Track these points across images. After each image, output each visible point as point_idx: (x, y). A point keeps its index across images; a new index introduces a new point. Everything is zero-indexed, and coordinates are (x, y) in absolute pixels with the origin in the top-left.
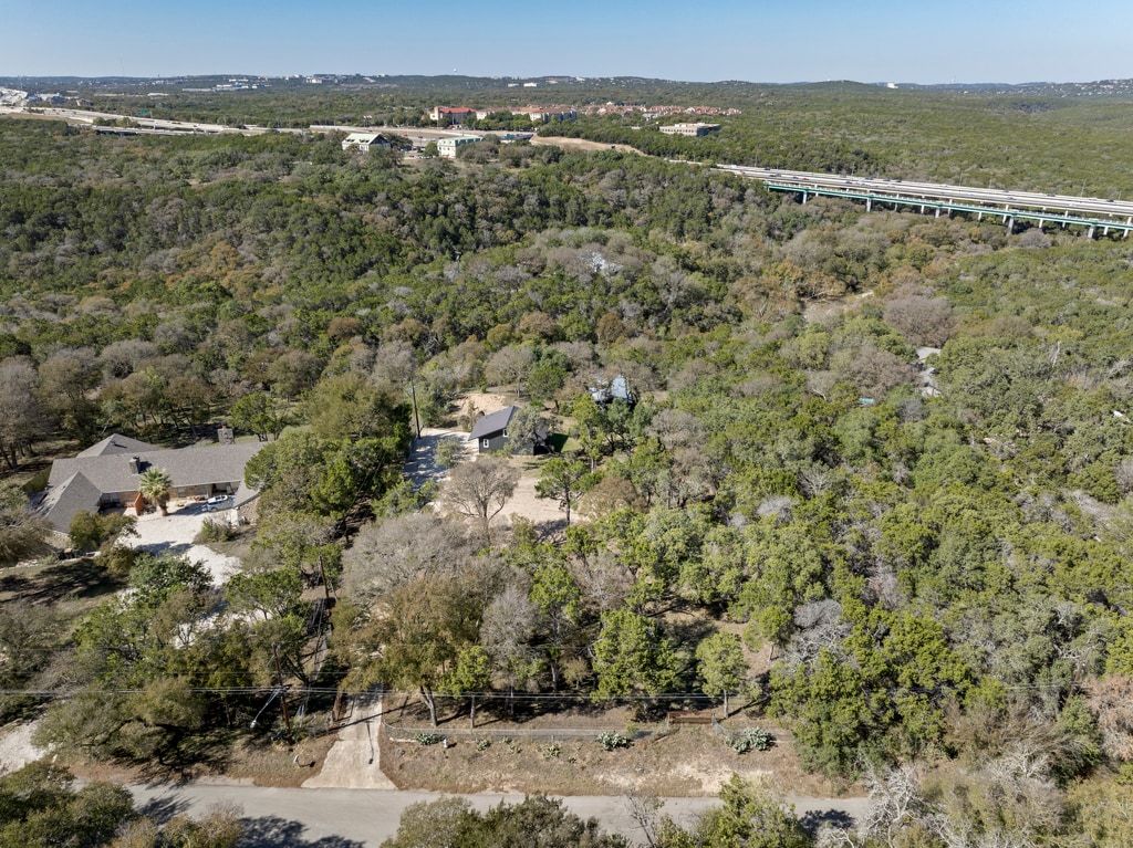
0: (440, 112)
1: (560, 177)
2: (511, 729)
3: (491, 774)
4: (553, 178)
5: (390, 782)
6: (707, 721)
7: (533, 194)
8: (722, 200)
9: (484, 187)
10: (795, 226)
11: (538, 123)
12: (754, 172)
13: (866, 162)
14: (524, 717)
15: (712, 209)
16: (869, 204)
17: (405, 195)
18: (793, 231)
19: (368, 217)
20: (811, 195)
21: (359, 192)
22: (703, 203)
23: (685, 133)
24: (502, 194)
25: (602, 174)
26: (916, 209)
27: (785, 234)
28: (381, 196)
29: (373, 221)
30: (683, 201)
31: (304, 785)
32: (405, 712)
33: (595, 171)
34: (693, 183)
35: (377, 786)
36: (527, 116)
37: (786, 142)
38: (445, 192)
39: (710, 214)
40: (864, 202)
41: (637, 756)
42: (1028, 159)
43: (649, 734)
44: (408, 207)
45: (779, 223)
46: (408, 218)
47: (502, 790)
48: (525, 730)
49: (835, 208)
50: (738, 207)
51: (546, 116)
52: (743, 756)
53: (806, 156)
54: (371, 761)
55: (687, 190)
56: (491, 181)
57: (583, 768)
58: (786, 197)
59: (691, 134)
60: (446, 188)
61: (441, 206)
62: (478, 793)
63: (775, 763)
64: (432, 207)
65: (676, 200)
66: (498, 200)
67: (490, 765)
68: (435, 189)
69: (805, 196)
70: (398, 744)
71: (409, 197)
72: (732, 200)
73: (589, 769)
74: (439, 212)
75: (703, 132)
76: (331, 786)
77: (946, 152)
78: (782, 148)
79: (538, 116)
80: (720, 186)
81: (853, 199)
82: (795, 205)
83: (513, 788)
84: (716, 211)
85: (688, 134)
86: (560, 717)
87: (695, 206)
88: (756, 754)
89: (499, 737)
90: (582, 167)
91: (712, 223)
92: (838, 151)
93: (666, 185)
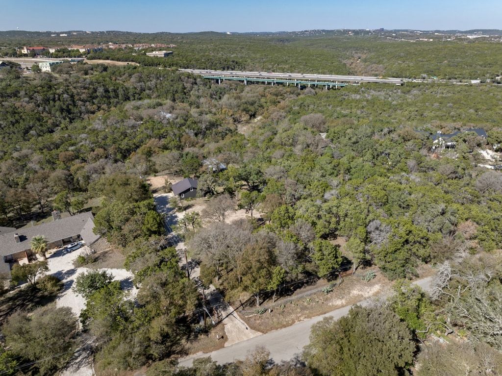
0: (28, 49)
1: (110, 78)
2: (289, 298)
3: (293, 316)
4: (107, 79)
5: (259, 332)
6: (350, 274)
7: (100, 87)
8: (188, 84)
9: (75, 85)
10: (221, 93)
11: (84, 54)
12: (197, 72)
14: (290, 293)
15: (185, 88)
16: (245, 82)
17: (35, 92)
18: (221, 95)
19: (18, 104)
20: (222, 80)
21: (9, 91)
22: (181, 86)
23: (158, 56)
24: (85, 88)
25: (130, 76)
26: (263, 83)
27: (217, 97)
28: (22, 93)
29: (21, 106)
30: (172, 86)
31: (225, 345)
32: (244, 306)
33: (127, 75)
34: (174, 78)
35: (255, 335)
36: (78, 50)
37: (204, 58)
38: (56, 89)
39: (185, 91)
40: (243, 81)
41: (337, 293)
42: (294, 61)
43: (336, 284)
44: (39, 98)
45: (215, 92)
46: (40, 103)
47: (301, 320)
48: (294, 297)
49: (233, 84)
50: (196, 87)
51: (88, 50)
52: (369, 282)
53: (214, 63)
54: (247, 328)
55: (172, 81)
56: (77, 82)
57: (323, 303)
58: (213, 81)
59: (162, 56)
60: (56, 87)
61: (57, 96)
62: (294, 324)
63: (379, 281)
64: (52, 96)
65: (169, 85)
66: (84, 91)
67: (290, 314)
68: (50, 87)
69: (219, 80)
70: (250, 317)
71: (38, 92)
72: (192, 84)
73: (325, 303)
74: (56, 99)
75: (166, 55)
76: (237, 342)
77: (264, 59)
78: (203, 60)
79: (84, 50)
80: (186, 78)
81: (240, 81)
82: (217, 85)
83: (305, 318)
84: (187, 89)
85: (160, 56)
86: (302, 289)
87: (178, 88)
88: (373, 281)
89: (287, 302)
90: (120, 73)
91: (187, 94)
92: (225, 61)
93: (161, 79)
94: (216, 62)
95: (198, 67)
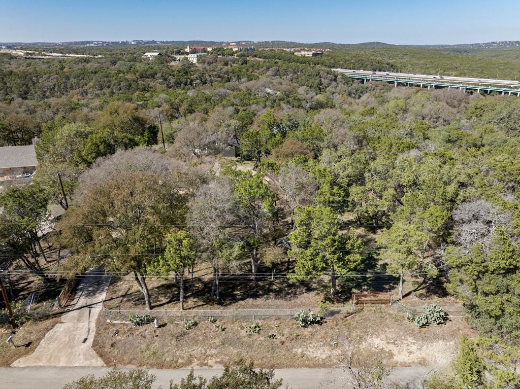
0: (190, 48)
1: (248, 70)
2: (217, 310)
3: (198, 350)
4: (244, 70)
5: (99, 359)
6: (386, 302)
7: (235, 76)
8: (327, 80)
9: (210, 73)
10: (361, 92)
11: (236, 52)
12: (340, 70)
13: (393, 68)
14: (228, 302)
15: (322, 84)
16: (396, 84)
17: (171, 75)
18: (361, 95)
19: (152, 84)
20: (368, 80)
21: (148, 73)
22: (317, 81)
23: (306, 55)
24: (219, 77)
25: (268, 69)
26: (418, 86)
27: (357, 96)
28: (159, 75)
29: (155, 86)
30: (307, 81)
31: (15, 364)
32: (125, 299)
33: (265, 68)
34: (312, 73)
35: (87, 363)
36: (232, 49)
37: (354, 59)
38: (191, 75)
39: (321, 86)
40: (394, 82)
41: (330, 332)
42: (466, 68)
43: (338, 312)
44: (172, 80)
45: (354, 91)
46: (172, 86)
47: (206, 365)
48: (230, 311)
49: (380, 85)
50: (334, 83)
51: (240, 49)
52: (423, 329)
53: (364, 65)
54: (85, 340)
55: (309, 75)
56: (214, 71)
57: (283, 343)
58: (356, 81)
59: (309, 55)
60: (192, 73)
61: (189, 80)
62: (184, 368)
63: (453, 335)
64: (184, 80)
65: (304, 80)
66: (217, 79)
67: (196, 342)
68: (186, 73)
69: (365, 81)
70: (114, 325)
71: (173, 75)
72: (331, 80)
73: (288, 344)
74: (188, 83)
75: (315, 55)
76: (42, 365)
77: (428, 66)
78: (352, 61)
79: (237, 49)
80: (326, 74)
81: (389, 81)
82: (361, 85)
83: (217, 362)
84: (323, 85)
85: (308, 55)
86: (259, 301)
87: (313, 83)
88: (434, 328)
89: (207, 317)
90: (258, 66)
91: (322, 90)
92: (379, 63)
93: (299, 74)
94: (367, 63)
95: (345, 66)
